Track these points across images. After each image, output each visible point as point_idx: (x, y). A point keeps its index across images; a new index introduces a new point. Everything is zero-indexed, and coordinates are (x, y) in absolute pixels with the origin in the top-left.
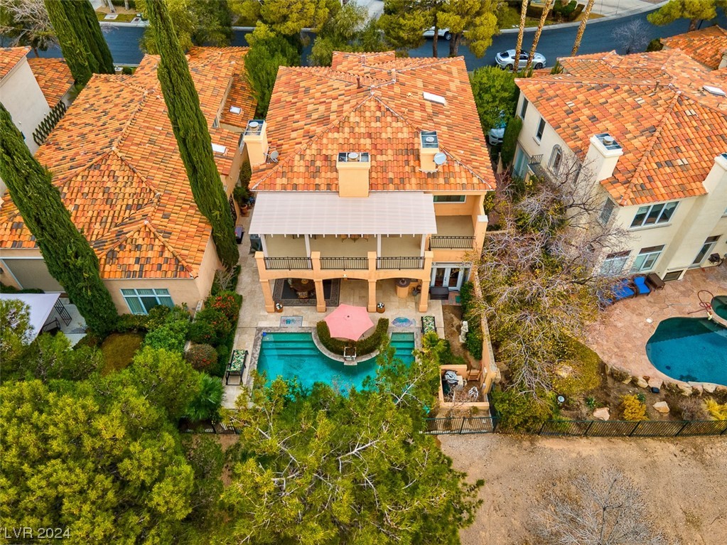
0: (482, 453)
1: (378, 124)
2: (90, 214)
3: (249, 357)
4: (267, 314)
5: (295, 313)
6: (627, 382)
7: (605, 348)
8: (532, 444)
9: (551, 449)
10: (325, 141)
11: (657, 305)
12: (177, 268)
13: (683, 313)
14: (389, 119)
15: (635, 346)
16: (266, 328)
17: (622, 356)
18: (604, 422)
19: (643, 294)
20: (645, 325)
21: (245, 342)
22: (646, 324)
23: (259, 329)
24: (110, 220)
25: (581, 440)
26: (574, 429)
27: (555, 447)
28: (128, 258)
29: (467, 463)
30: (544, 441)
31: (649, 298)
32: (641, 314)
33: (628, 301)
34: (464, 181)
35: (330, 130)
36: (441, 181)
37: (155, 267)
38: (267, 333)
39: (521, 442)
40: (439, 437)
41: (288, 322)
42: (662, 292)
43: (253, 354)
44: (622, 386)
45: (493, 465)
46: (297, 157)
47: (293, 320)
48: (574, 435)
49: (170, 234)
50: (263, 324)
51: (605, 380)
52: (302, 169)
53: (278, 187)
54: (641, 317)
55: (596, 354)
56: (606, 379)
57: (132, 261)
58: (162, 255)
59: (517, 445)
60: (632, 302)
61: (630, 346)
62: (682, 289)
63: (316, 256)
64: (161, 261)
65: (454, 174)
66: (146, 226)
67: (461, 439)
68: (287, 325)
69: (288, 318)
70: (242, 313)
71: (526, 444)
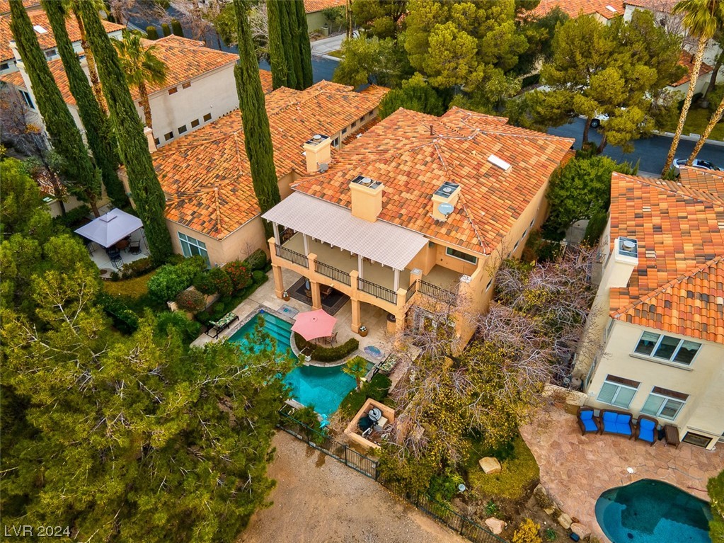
0: (352, 491)
1: (423, 167)
2: (191, 174)
3: (237, 323)
4: (276, 297)
5: (297, 306)
6: (549, 512)
7: (553, 469)
8: (405, 511)
9: (419, 527)
10: (370, 168)
11: (655, 460)
12: (213, 228)
13: (683, 484)
14: (435, 166)
15: (590, 485)
16: (266, 307)
17: (566, 486)
18: (491, 533)
19: (646, 442)
20: (621, 472)
21: (244, 311)
22: (624, 472)
23: (261, 306)
24: (200, 181)
25: (455, 536)
26: (456, 522)
27: (423, 527)
28: (188, 210)
29: (334, 492)
30: (418, 516)
31: (652, 450)
32: (626, 460)
33: (622, 440)
34: (464, 238)
35: (380, 161)
36: (444, 230)
37: (201, 222)
38: (264, 312)
39: (395, 503)
40: (327, 458)
41: (286, 310)
42: (673, 451)
43: (242, 321)
44: (541, 513)
45: (354, 507)
46: (340, 174)
47: (290, 311)
48: (451, 528)
49: (227, 203)
50: (267, 304)
51: (527, 498)
52: (337, 184)
53: (310, 192)
54: (624, 463)
55: (539, 469)
56: (529, 498)
57: (190, 212)
58: (210, 216)
59: (389, 504)
60: (625, 444)
61: (584, 481)
62: (704, 460)
63: (312, 257)
64: (207, 219)
65: (458, 229)
66: (214, 192)
67: (344, 470)
68: (284, 313)
69: (288, 308)
70: (259, 289)
71: (399, 508)
